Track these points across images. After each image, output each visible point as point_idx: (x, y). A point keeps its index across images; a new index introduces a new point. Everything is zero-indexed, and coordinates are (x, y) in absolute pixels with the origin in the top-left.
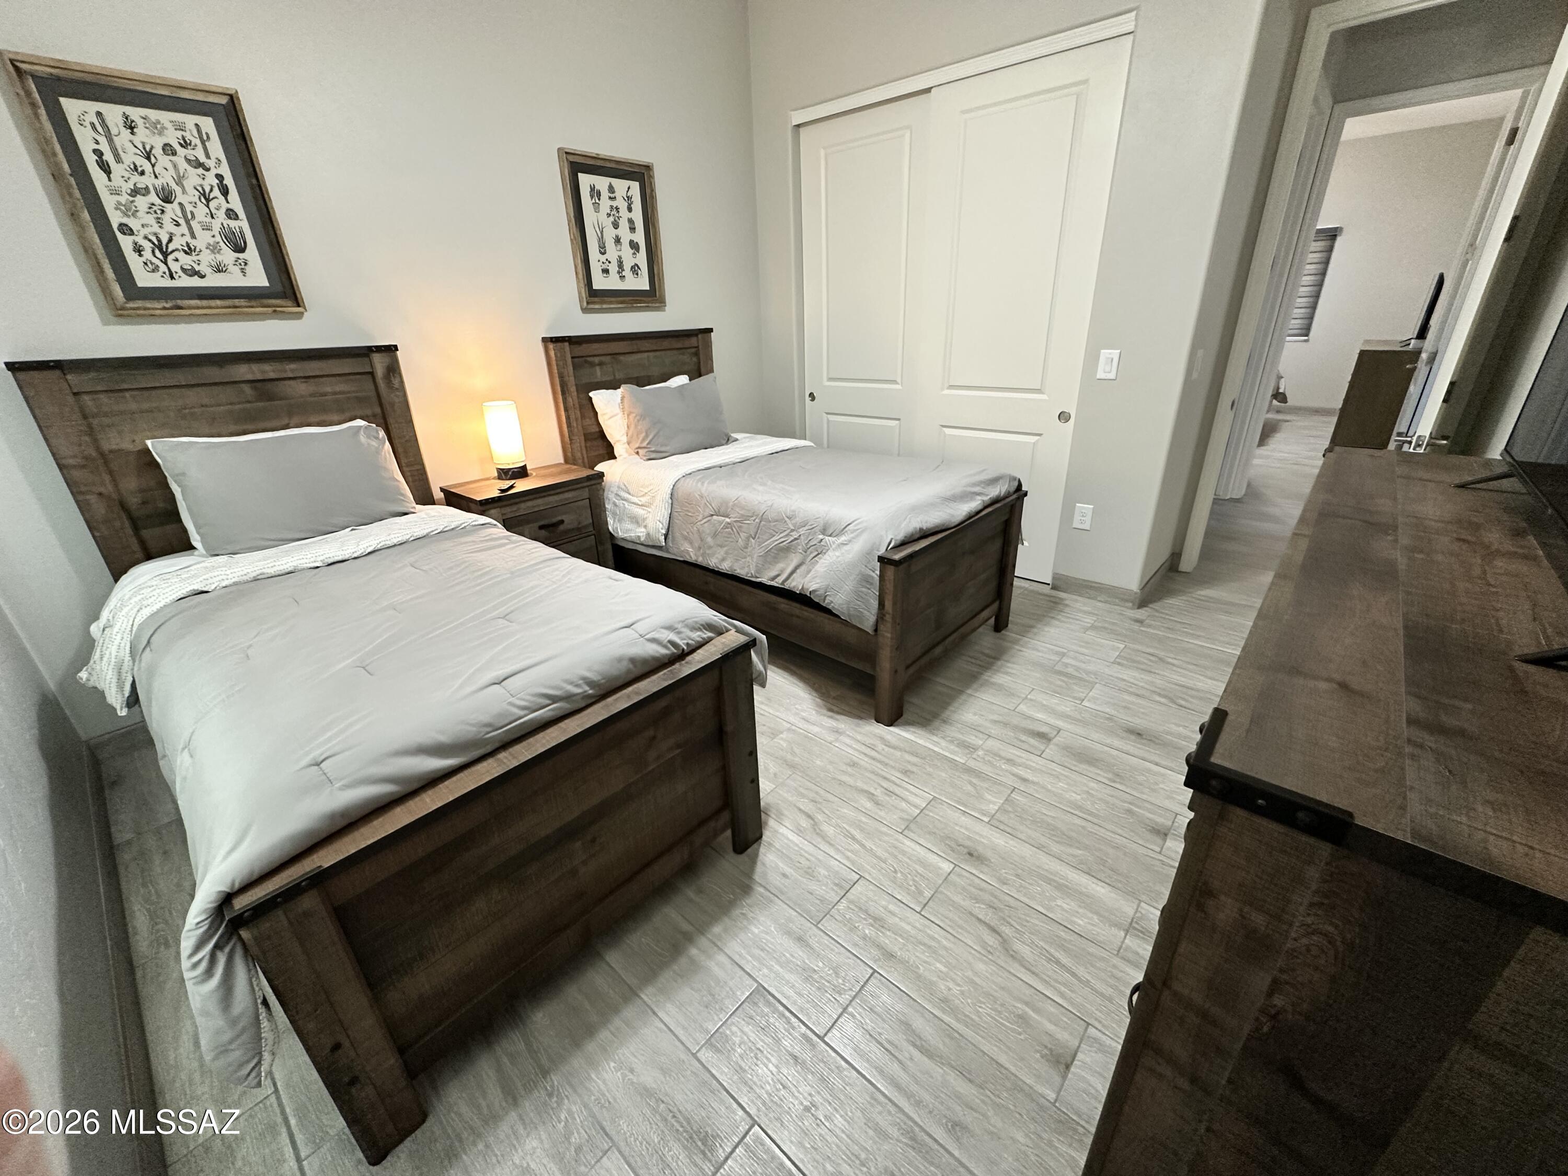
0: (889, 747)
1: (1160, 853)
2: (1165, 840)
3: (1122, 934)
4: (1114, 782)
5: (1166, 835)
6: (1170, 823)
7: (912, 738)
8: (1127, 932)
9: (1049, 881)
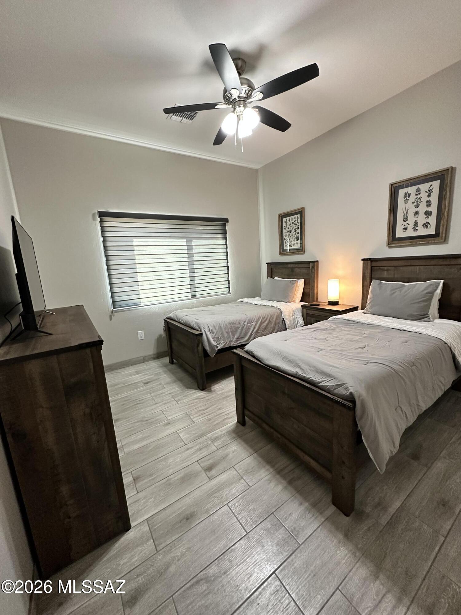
0: (226, 418)
1: (131, 472)
2: (133, 478)
3: (123, 444)
4: (168, 480)
5: (134, 480)
6: (137, 486)
7: (228, 425)
8: (122, 445)
9: (148, 436)
